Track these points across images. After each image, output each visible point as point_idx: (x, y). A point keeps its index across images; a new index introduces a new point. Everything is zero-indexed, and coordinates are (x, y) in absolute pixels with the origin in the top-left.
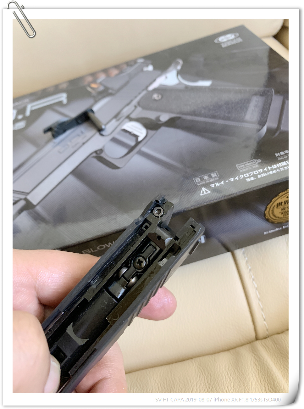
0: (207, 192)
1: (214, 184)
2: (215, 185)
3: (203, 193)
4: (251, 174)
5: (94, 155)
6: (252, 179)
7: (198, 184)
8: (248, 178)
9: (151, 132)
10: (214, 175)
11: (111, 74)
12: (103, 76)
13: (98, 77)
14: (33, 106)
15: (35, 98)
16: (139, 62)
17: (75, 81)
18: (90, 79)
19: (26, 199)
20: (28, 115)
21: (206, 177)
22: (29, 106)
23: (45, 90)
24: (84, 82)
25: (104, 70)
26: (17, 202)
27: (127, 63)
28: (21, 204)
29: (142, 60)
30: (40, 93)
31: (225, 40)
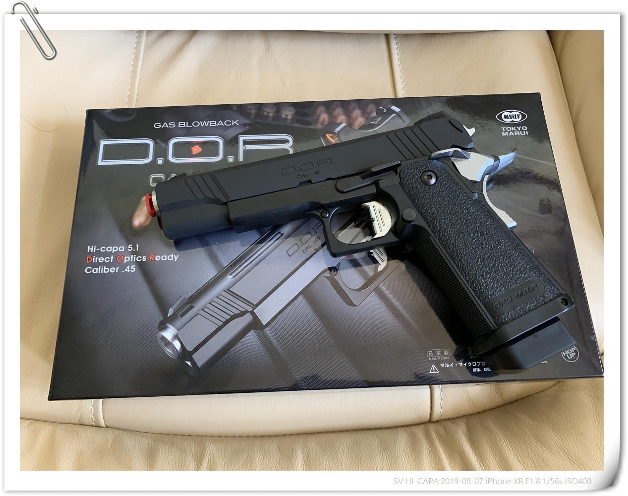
0: (436, 371)
1: (444, 364)
2: (445, 366)
3: (432, 371)
4: (479, 364)
5: (328, 273)
6: (478, 370)
7: (430, 359)
8: (475, 367)
9: (394, 263)
10: (446, 353)
11: (354, 120)
12: (342, 118)
13: (335, 118)
14: (246, 142)
15: (247, 122)
16: (394, 112)
17: (304, 109)
18: (324, 117)
19: (252, 313)
20: (241, 159)
21: (438, 353)
22: (242, 138)
23: (260, 106)
24: (317, 121)
25: (346, 105)
26: (242, 314)
27: (377, 102)
28: (248, 318)
29: (397, 109)
30: (253, 112)
31: (510, 120)
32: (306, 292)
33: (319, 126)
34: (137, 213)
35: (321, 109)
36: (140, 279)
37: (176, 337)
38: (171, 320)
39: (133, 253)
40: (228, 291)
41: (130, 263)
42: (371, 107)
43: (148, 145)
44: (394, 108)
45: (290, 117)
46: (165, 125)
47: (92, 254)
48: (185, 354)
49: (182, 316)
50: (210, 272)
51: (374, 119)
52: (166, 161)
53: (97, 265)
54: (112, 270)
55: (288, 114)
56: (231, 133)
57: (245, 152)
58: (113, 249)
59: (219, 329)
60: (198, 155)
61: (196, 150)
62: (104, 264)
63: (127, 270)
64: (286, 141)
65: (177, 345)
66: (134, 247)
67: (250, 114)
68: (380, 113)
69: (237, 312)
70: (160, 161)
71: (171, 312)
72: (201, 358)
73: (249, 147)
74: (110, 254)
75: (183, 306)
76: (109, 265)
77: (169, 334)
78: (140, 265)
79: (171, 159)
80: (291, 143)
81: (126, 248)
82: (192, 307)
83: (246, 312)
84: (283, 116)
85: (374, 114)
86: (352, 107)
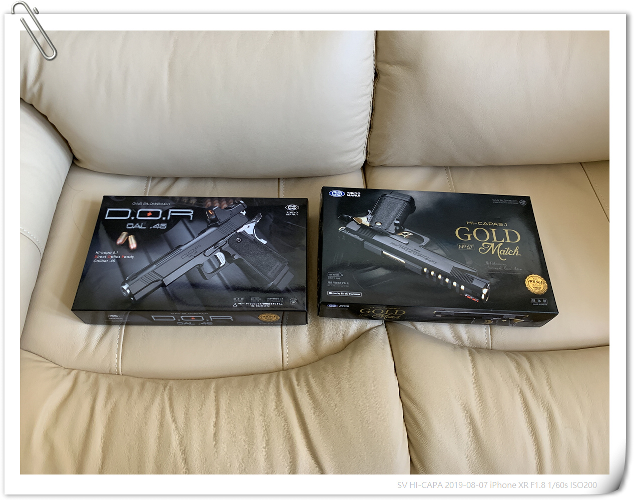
0: (236, 306)
1: (240, 303)
5: (198, 266)
7: (234, 301)
8: (253, 305)
9: (228, 264)
10: (242, 299)
11: (222, 206)
12: (218, 204)
13: (214, 204)
14: (172, 212)
15: (174, 204)
16: (241, 203)
17: (201, 200)
18: (209, 203)
19: (162, 280)
20: (169, 218)
21: (238, 299)
22: (170, 210)
23: (181, 198)
24: (205, 205)
25: (220, 199)
26: (158, 281)
27: (234, 199)
28: (160, 282)
29: (243, 202)
30: (178, 200)
31: (291, 209)
32: (187, 274)
33: (206, 207)
34: (119, 239)
35: (209, 200)
36: (117, 265)
37: (128, 288)
38: (127, 282)
39: (115, 255)
40: (153, 271)
41: (113, 259)
42: (231, 201)
43: (129, 211)
44: (241, 201)
45: (194, 203)
46: (138, 204)
47: (97, 255)
48: (131, 295)
49: (132, 280)
50: (147, 264)
51: (231, 205)
52: (135, 218)
53: (99, 259)
54: (105, 261)
55: (193, 202)
56: (166, 208)
57: (171, 216)
58: (107, 253)
59: (147, 286)
60: (149, 216)
61: (149, 214)
62: (102, 259)
63: (112, 261)
64: (191, 212)
65: (128, 291)
66: (116, 252)
67: (176, 201)
68: (234, 203)
69: (155, 280)
70: (133, 218)
71: (127, 278)
72: (137, 297)
73: (173, 214)
74: (105, 255)
75: (133, 277)
76: (104, 259)
77: (125, 287)
78: (117, 260)
79: (137, 217)
80: (192, 213)
81: (112, 253)
82: (137, 277)
83: (160, 280)
84: (191, 202)
85: (232, 203)
86: (223, 200)
